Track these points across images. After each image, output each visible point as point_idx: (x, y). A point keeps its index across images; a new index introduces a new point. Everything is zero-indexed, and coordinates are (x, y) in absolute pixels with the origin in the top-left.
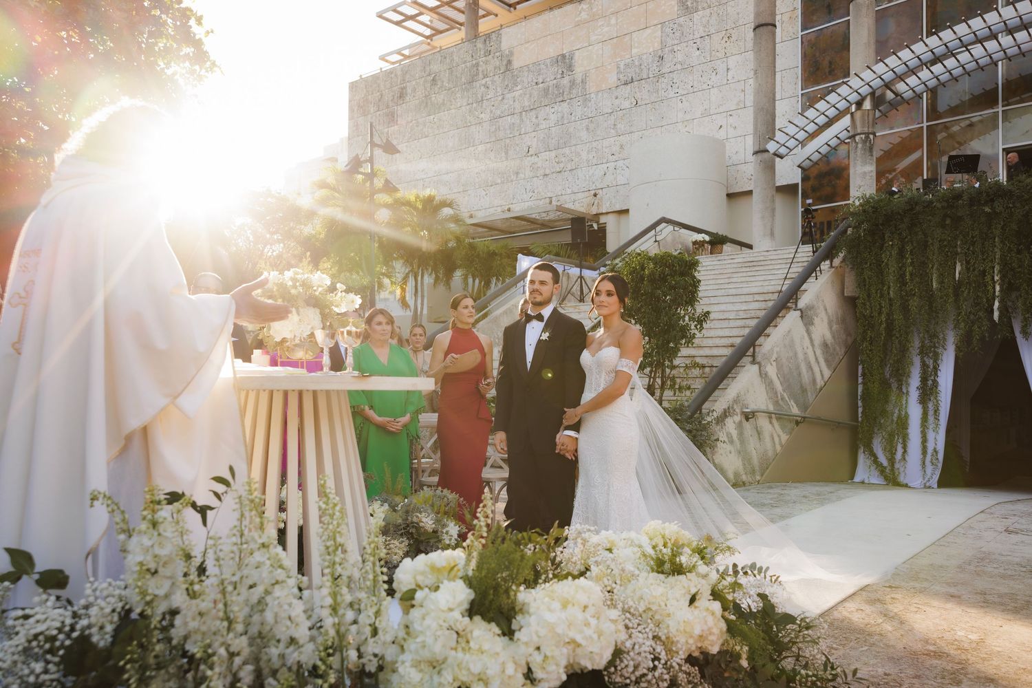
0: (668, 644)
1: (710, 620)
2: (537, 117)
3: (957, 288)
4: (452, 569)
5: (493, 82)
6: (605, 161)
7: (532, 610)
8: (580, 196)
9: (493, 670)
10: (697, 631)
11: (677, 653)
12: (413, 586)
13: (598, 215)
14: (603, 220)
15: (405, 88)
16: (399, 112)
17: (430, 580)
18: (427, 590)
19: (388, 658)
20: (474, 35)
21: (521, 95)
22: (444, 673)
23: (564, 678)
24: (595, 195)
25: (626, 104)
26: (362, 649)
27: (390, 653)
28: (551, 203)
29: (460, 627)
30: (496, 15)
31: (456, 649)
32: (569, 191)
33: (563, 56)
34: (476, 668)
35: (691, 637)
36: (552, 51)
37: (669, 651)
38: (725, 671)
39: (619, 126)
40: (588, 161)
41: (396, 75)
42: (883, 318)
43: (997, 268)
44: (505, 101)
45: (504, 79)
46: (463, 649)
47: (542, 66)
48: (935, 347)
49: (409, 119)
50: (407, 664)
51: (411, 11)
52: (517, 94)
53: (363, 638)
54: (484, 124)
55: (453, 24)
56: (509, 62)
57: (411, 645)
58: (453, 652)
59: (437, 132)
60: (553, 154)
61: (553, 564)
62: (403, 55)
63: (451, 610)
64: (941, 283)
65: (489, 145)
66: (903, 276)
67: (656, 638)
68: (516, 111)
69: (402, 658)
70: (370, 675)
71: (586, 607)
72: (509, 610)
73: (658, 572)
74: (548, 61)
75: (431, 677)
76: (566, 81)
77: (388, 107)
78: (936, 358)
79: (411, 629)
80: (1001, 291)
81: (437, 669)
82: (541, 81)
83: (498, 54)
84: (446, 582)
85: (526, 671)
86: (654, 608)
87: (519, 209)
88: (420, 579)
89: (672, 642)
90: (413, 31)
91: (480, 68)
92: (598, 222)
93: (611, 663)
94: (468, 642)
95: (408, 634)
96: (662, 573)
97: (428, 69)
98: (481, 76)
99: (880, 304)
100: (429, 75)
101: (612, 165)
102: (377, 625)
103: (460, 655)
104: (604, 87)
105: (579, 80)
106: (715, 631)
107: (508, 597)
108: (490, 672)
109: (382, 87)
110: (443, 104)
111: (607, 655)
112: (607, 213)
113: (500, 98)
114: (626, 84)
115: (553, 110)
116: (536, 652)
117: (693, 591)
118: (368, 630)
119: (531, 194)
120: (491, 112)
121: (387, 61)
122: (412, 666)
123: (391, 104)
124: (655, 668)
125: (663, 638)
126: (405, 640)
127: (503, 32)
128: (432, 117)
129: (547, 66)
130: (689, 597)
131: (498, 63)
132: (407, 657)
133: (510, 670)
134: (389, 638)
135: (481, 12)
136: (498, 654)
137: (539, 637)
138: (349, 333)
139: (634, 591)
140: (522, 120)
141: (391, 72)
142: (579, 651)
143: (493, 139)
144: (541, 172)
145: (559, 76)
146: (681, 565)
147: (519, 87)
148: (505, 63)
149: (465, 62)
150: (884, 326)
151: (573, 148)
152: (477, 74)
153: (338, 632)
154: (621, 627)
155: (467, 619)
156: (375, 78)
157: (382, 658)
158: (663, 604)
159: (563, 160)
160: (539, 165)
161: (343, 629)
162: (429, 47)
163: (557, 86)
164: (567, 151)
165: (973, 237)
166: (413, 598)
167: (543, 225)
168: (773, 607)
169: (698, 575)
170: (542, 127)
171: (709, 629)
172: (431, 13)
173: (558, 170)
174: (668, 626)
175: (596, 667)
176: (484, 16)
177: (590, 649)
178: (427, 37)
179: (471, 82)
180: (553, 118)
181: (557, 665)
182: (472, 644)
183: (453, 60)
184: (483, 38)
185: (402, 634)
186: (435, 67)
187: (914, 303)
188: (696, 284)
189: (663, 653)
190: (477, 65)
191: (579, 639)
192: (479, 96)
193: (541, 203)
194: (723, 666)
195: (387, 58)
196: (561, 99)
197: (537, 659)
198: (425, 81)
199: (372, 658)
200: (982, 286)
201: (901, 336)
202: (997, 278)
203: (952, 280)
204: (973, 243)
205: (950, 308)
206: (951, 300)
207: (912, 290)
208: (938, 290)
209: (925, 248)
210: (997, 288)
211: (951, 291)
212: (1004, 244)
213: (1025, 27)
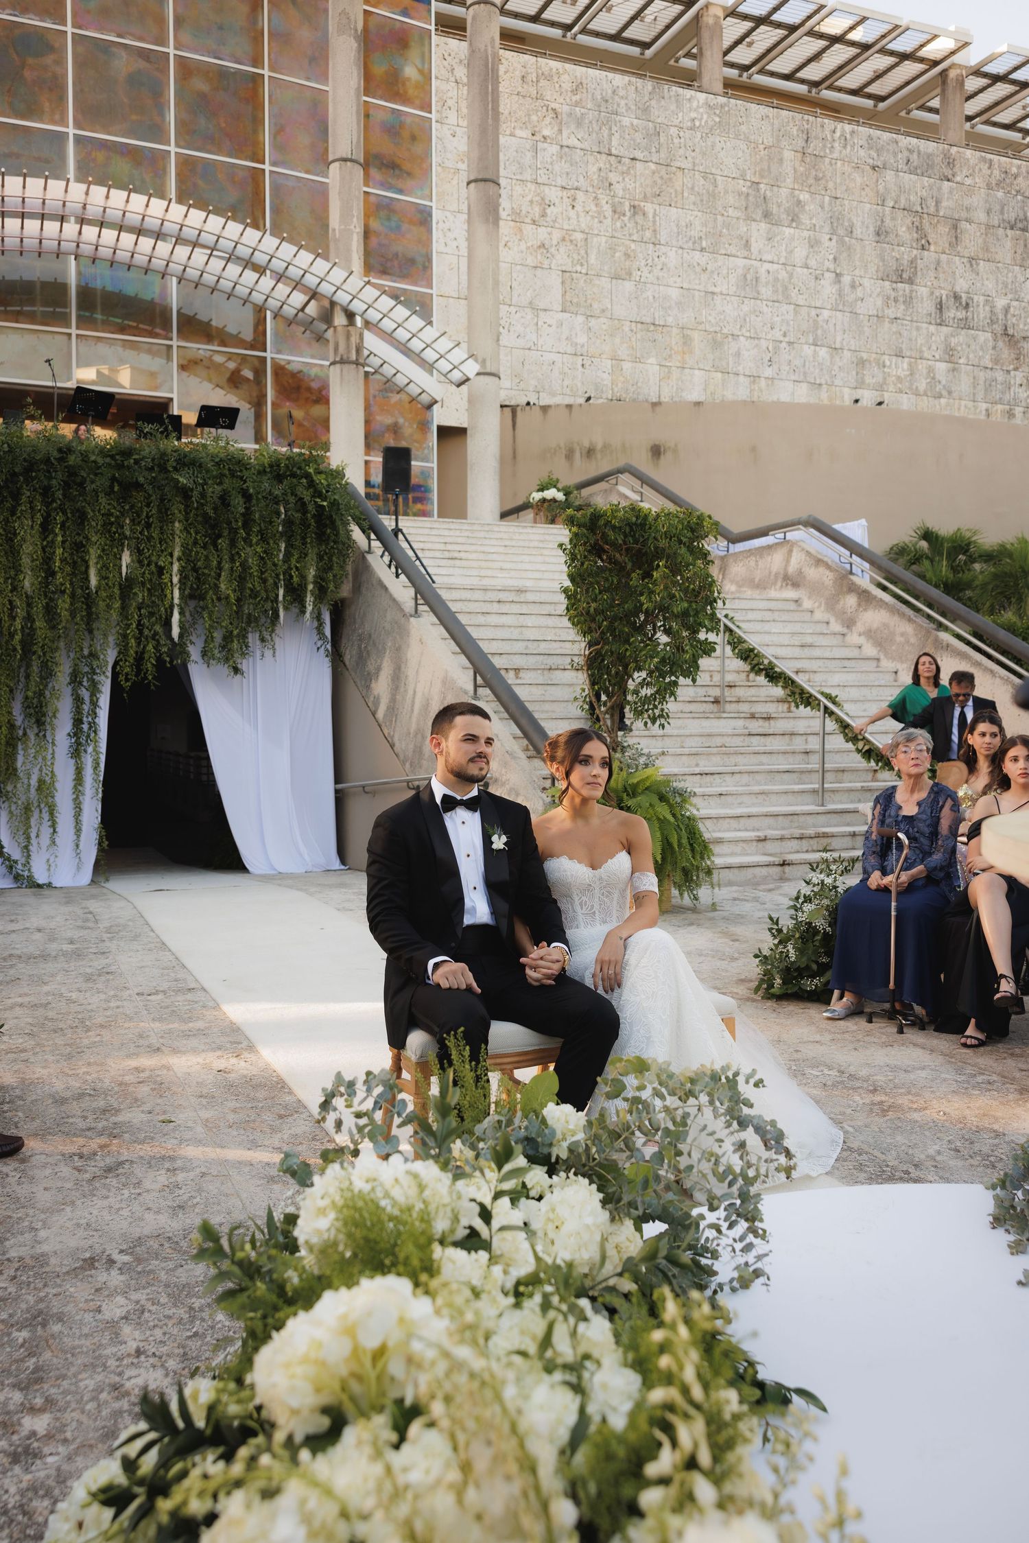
3: (127, 587)
42: (18, 624)
43: (176, 567)
48: (95, 673)
64: (102, 578)
66: (47, 560)
78: (94, 689)
80: (181, 598)
99: (11, 602)
150: (18, 637)
165: (148, 517)
187: (63, 604)
200: (158, 589)
201: (44, 654)
202: (175, 580)
203: (117, 575)
204: (148, 526)
205: (114, 616)
206: (117, 605)
207: (62, 584)
208: (98, 588)
209: (82, 523)
210: (176, 593)
211: (117, 591)
212: (189, 533)
213: (140, 231)
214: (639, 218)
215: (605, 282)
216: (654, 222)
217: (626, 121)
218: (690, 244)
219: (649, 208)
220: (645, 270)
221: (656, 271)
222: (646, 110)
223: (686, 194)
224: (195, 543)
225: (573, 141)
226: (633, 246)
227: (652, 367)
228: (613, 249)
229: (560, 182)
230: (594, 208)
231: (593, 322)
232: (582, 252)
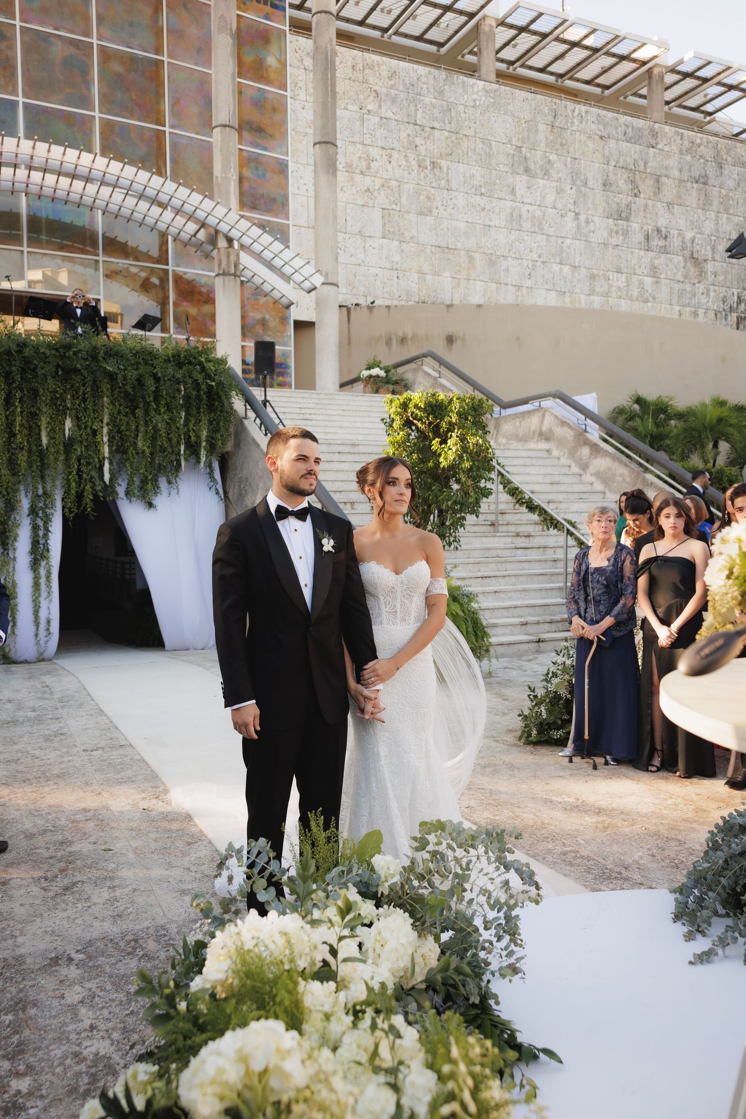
3: (69, 445)
43: (105, 430)
48: (48, 508)
64: (51, 438)
66: (10, 425)
78: (47, 520)
80: (110, 452)
165: (84, 394)
187: (22, 457)
200: (93, 446)
201: (8, 494)
202: (105, 439)
203: (62, 436)
204: (84, 400)
205: (60, 466)
206: (62, 458)
207: (21, 443)
208: (48, 446)
209: (35, 398)
210: (106, 449)
211: (61, 447)
212: (114, 405)
213: (73, 176)
214: (437, 171)
215: (412, 217)
216: (448, 174)
217: (427, 100)
218: (473, 190)
219: (444, 164)
220: (441, 209)
221: (449, 210)
222: (441, 93)
223: (470, 154)
224: (119, 412)
225: (389, 114)
226: (433, 191)
227: (446, 279)
228: (418, 193)
229: (380, 144)
230: (405, 163)
231: (404, 246)
232: (397, 195)
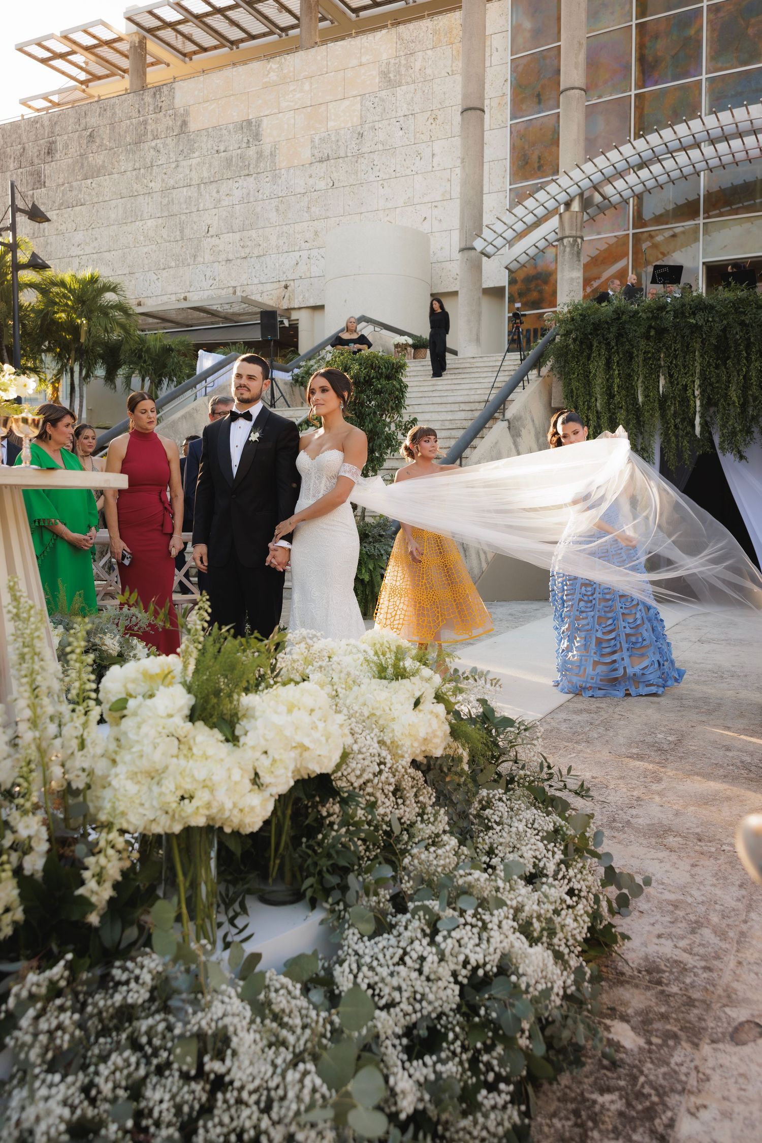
0: (392, 747)
1: (435, 723)
2: (218, 192)
3: (663, 401)
4: (166, 676)
5: (165, 145)
6: (297, 248)
7: (257, 714)
8: (269, 287)
9: (219, 775)
10: (422, 734)
11: (403, 757)
12: (124, 696)
13: (289, 310)
14: (294, 315)
15: (54, 142)
16: (47, 172)
17: (143, 688)
18: (140, 698)
19: (99, 772)
20: (141, 87)
21: (198, 164)
22: (165, 782)
23: (292, 783)
24: (286, 287)
25: (321, 185)
26: (68, 765)
27: (101, 767)
28: (235, 293)
29: (181, 733)
30: (168, 65)
31: (177, 757)
32: (256, 281)
33: (249, 122)
34: (201, 775)
35: (416, 740)
36: (236, 114)
37: (395, 756)
38: (446, 775)
39: (313, 209)
40: (278, 247)
41: (42, 126)
43: (697, 384)
44: (180, 169)
45: (177, 144)
46: (185, 756)
47: (224, 132)
49: (61, 181)
50: (122, 777)
51: (62, 48)
52: (194, 161)
53: (69, 752)
54: (155, 195)
55: (115, 70)
56: (185, 123)
57: (125, 757)
58: (175, 760)
59: (95, 200)
60: (237, 236)
61: (273, 670)
62: (50, 101)
63: (170, 716)
64: (646, 396)
65: (160, 221)
66: (610, 388)
67: (381, 743)
68: (193, 183)
69: (113, 771)
70: (76, 793)
71: (312, 710)
72: (232, 716)
73: (381, 678)
74: (231, 126)
75: (150, 789)
76: (252, 152)
77: (32, 164)
79: (123, 741)
80: (701, 406)
81: (156, 780)
82: (222, 148)
83: (170, 112)
84: (162, 688)
85: (253, 776)
86: (378, 713)
87: (196, 299)
88: (131, 687)
89: (397, 746)
90: (63, 73)
91: (149, 127)
92: (289, 318)
93: (338, 767)
94: (190, 749)
95: (119, 746)
96: (385, 678)
97: (83, 121)
98: (150, 136)
100: (85, 129)
101: (304, 254)
102: (85, 736)
103: (183, 762)
104: (296, 162)
105: (267, 153)
106: (440, 733)
107: (231, 702)
108: (216, 778)
109: (25, 140)
110: (103, 167)
111: (336, 758)
112: (300, 308)
113: (173, 165)
114: (321, 161)
115: (237, 185)
116: (264, 756)
117: (417, 694)
118: (75, 743)
119: (211, 282)
120: (163, 180)
121: (30, 107)
122: (127, 778)
123: (36, 161)
124: (380, 772)
125: (388, 742)
126: (116, 752)
127: (176, 85)
128: (89, 181)
129: (229, 132)
130: (413, 701)
131: (170, 123)
132: (121, 769)
133: (236, 775)
134: (99, 751)
135: (149, 59)
136: (222, 760)
137: (266, 740)
138: (25, 421)
139: (356, 698)
140: (200, 194)
141: (35, 121)
142: (306, 754)
143: (166, 214)
144: (223, 257)
145: (244, 145)
146: (405, 669)
147: (197, 154)
148: (179, 123)
149: (130, 118)
151: (261, 231)
152: (145, 134)
153: (39, 748)
154: (347, 731)
155: (190, 724)
156: (15, 126)
157: (91, 774)
158: (387, 709)
159: (249, 243)
160: (221, 248)
161: (44, 745)
162: (83, 95)
163: (242, 157)
164: (253, 233)
165: (675, 350)
166: (125, 708)
167: (226, 318)
168: (492, 711)
169: (422, 678)
170: (224, 203)
171: (434, 732)
172: (86, 53)
173: (243, 255)
174: (393, 730)
175: (324, 771)
176: (152, 64)
177: (318, 753)
178: (82, 83)
179: (138, 142)
180: (237, 193)
181: (286, 768)
182: (195, 750)
183: (115, 113)
184: (153, 90)
185: (113, 746)
186: (93, 121)
187: (622, 417)
188: (403, 388)
189: (389, 757)
190: (145, 122)
191: (307, 742)
192: (148, 160)
193: (224, 292)
194: (445, 770)
195: (30, 103)
196: (246, 172)
197: (264, 764)
198: (80, 137)
199: (80, 773)
200: (685, 402)
202: (697, 393)
203: (657, 393)
204: (676, 357)
205: (658, 423)
206: (657, 414)
207: (619, 403)
208: (643, 403)
209: (630, 360)
210: (698, 403)
211: (656, 404)
212: (705, 358)
213: (726, 138)
224: (709, 365)
